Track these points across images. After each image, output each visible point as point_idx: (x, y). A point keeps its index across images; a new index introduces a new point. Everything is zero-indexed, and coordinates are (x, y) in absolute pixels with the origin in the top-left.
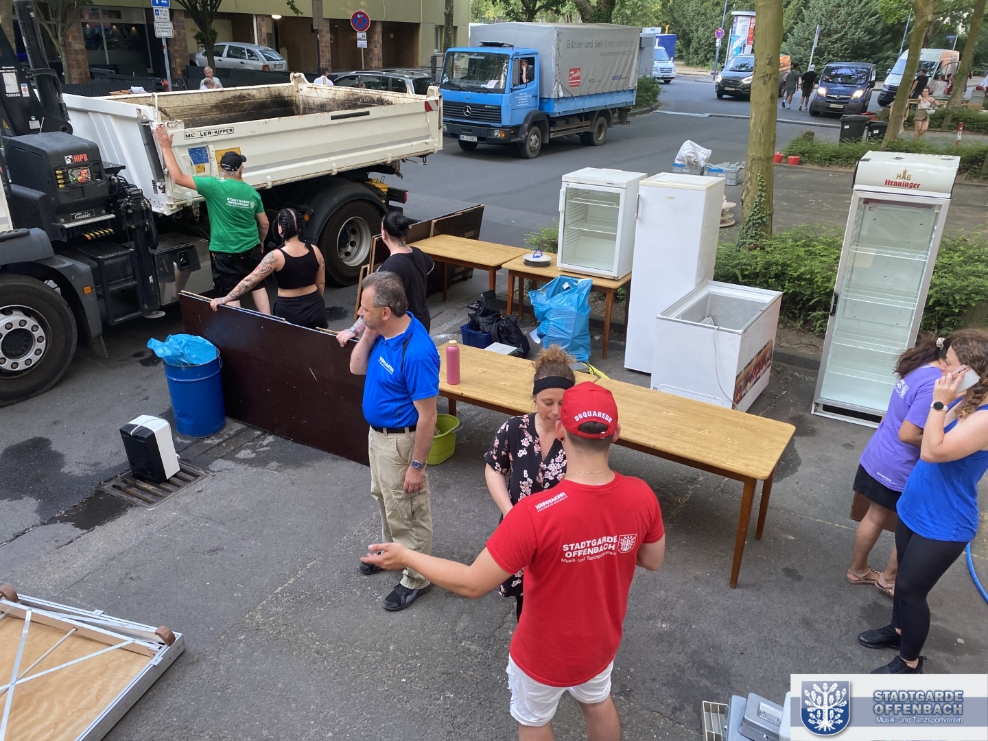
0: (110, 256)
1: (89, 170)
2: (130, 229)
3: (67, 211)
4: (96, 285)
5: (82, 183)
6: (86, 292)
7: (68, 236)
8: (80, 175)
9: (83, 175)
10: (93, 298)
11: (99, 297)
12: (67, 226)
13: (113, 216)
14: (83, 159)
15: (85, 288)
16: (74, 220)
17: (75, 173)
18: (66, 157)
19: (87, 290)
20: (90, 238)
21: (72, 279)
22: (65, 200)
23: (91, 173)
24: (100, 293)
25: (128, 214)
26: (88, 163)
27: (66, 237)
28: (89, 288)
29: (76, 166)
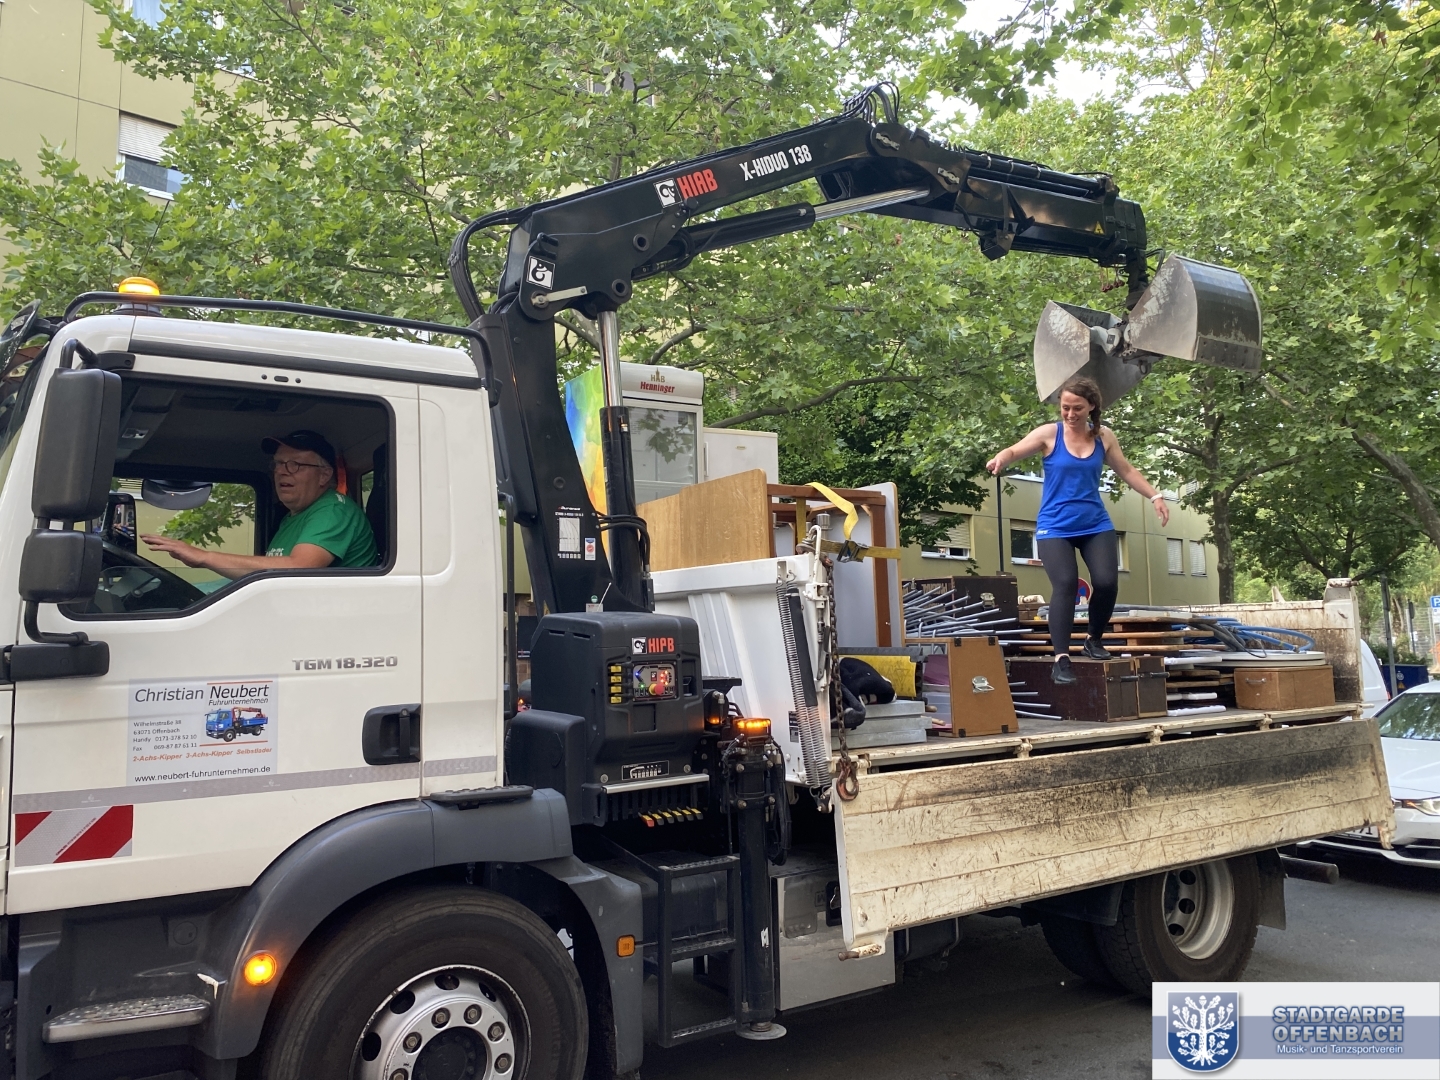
0: (685, 866)
1: (672, 671)
2: (735, 808)
3: (616, 755)
4: (646, 939)
5: (656, 697)
6: (622, 952)
7: (610, 816)
8: (654, 680)
9: (658, 681)
10: (634, 970)
11: (648, 968)
12: (611, 789)
13: (704, 777)
14: (665, 648)
15: (623, 942)
16: (627, 778)
17: (646, 674)
18: (634, 640)
19: (626, 946)
20: (651, 824)
21: (597, 913)
22: (615, 730)
23: (676, 677)
24: (652, 960)
25: (735, 774)
26: (674, 656)
27: (604, 814)
28: (630, 941)
29: (651, 661)
